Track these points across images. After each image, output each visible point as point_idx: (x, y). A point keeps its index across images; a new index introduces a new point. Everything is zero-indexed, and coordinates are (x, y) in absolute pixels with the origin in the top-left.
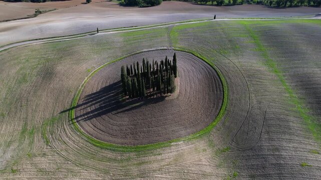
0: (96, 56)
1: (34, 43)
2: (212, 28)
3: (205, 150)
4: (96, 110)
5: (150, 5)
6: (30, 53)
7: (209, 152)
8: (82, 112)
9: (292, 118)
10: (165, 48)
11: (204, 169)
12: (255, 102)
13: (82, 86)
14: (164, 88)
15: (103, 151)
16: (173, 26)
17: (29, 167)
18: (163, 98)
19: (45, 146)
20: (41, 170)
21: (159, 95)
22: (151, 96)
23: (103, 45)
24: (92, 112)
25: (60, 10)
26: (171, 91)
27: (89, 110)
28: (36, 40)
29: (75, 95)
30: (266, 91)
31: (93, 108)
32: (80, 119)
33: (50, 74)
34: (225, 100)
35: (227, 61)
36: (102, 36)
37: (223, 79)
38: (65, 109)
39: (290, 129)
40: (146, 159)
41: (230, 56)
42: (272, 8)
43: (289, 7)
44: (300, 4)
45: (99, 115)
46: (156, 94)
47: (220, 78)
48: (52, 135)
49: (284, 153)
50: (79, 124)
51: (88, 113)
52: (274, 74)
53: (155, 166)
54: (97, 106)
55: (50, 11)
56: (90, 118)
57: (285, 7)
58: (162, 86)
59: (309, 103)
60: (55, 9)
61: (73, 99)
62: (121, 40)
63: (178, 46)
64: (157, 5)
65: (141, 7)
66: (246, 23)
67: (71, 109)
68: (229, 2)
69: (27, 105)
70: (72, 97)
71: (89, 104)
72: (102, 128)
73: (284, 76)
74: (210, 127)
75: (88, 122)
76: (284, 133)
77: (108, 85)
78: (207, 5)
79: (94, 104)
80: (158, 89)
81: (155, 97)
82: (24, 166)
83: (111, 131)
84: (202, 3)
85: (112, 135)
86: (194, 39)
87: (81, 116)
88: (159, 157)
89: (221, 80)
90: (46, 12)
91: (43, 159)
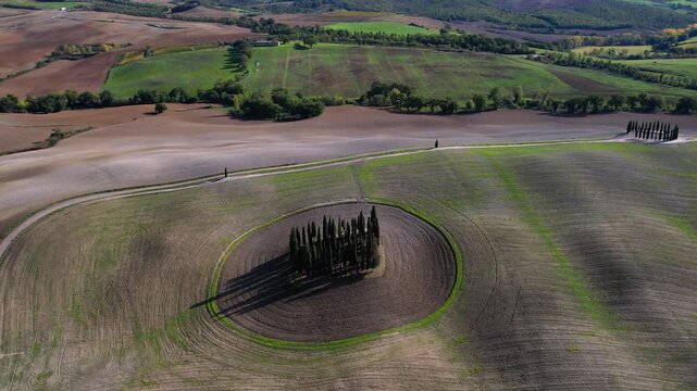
0: (231, 218)
1: (108, 197)
2: (433, 163)
3: (431, 342)
4: (254, 298)
5: (298, 116)
6: (105, 215)
7: (439, 344)
8: (230, 304)
9: (561, 295)
10: (354, 200)
11: (432, 363)
12: (504, 274)
13: (219, 266)
14: (362, 263)
15: (279, 351)
16: (362, 162)
17: (169, 377)
18: (360, 277)
19: (184, 352)
20: (187, 380)
21: (354, 272)
22: (340, 274)
23: (240, 196)
24: (248, 301)
25: (101, 129)
26: (374, 264)
27: (241, 299)
28: (109, 191)
29: (209, 281)
30: (522, 259)
31: (248, 296)
32: (229, 312)
33: (157, 248)
34: (459, 276)
35: (460, 218)
36: (235, 183)
37: (454, 246)
38: (198, 302)
39: (556, 308)
40: (347, 356)
41: (465, 209)
42: (557, 115)
43: (592, 113)
44: (614, 108)
45: (261, 305)
46: (349, 271)
47: (449, 244)
48: (189, 337)
49: (545, 338)
50: (231, 319)
51: (243, 303)
52: (537, 235)
53: (362, 362)
54: (254, 293)
55: (80, 131)
56: (246, 310)
57: (584, 114)
58: (359, 259)
59: (589, 274)
60: (90, 128)
61: (208, 286)
62: (272, 188)
63: (376, 196)
64: (314, 116)
65: (279, 121)
66: (492, 153)
67: (210, 300)
68: (468, 105)
69: (130, 297)
70: (205, 284)
71: (238, 293)
72: (269, 321)
73: (554, 237)
74: (438, 313)
75: (246, 315)
76: (548, 313)
77: (263, 262)
78: (422, 113)
79: (248, 291)
80: (353, 262)
81: (348, 274)
82: (160, 378)
83: (286, 326)
84: (410, 108)
85: (288, 330)
86: (403, 183)
87: (230, 309)
88: (366, 353)
89: (451, 248)
90: (71, 134)
91: (187, 367)
